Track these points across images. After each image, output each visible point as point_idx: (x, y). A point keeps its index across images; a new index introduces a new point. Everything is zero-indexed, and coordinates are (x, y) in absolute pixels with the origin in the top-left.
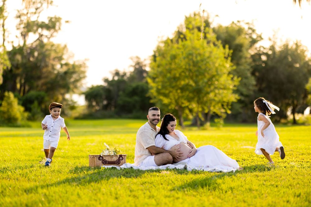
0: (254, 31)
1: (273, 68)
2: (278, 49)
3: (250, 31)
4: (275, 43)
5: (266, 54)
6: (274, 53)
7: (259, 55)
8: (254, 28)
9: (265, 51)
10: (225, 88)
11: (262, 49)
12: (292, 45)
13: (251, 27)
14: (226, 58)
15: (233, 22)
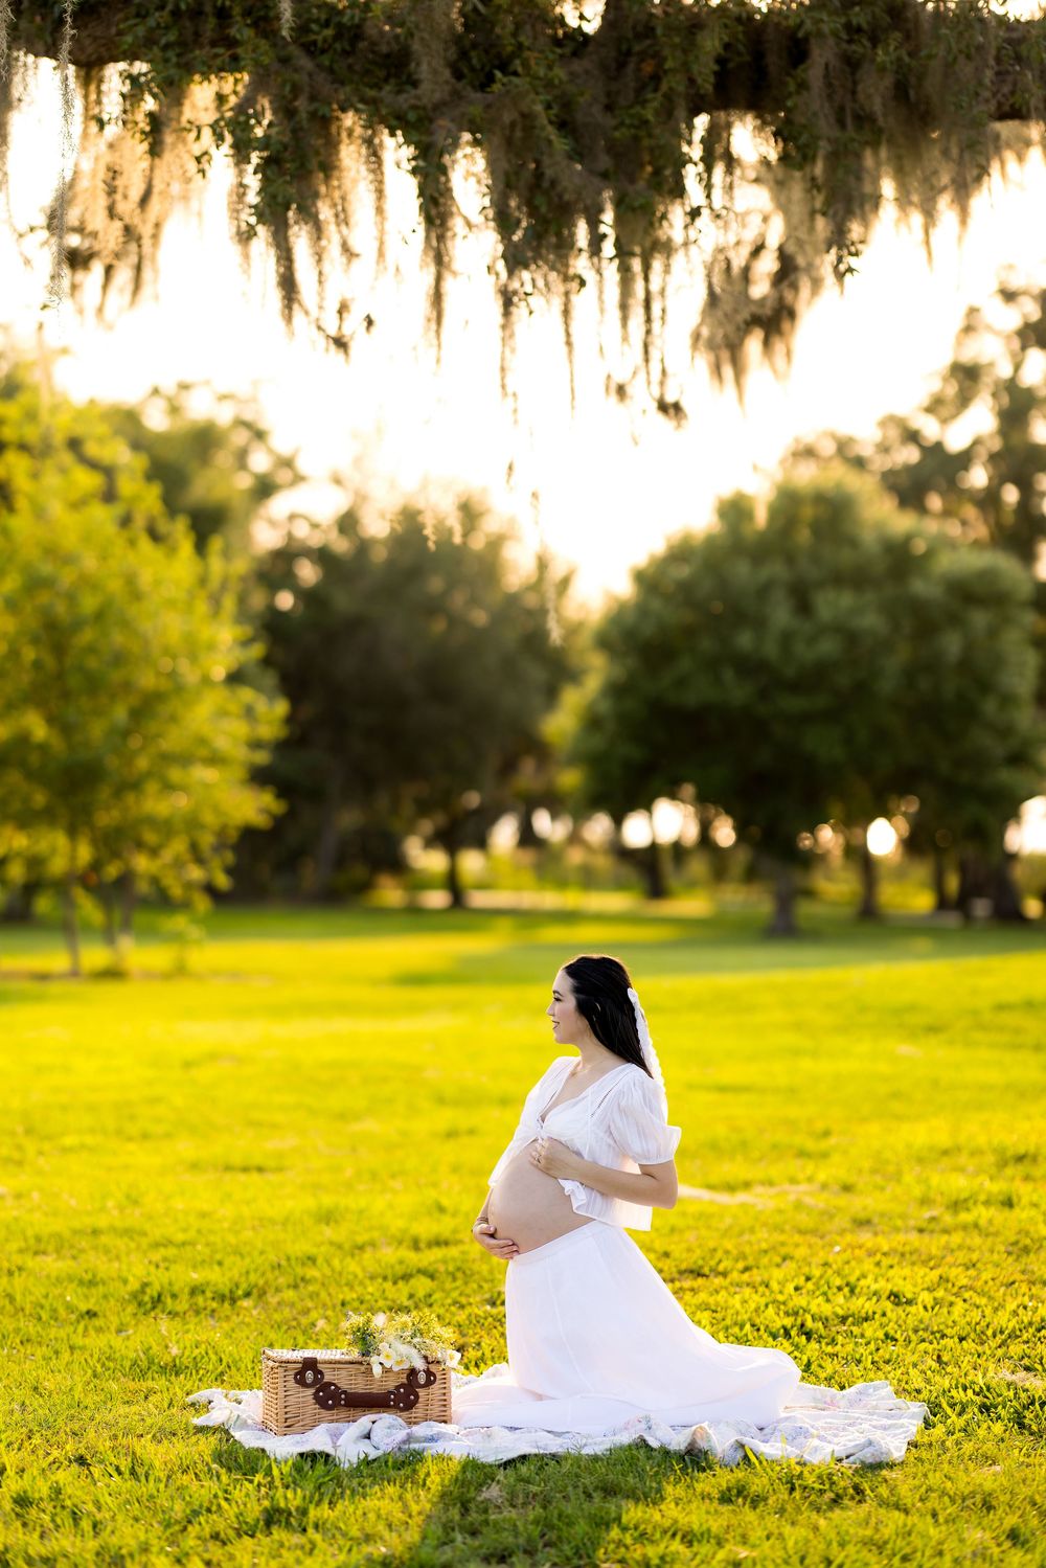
0: (260, 435)
1: (355, 624)
2: (376, 527)
3: (240, 438)
4: (361, 497)
5: (323, 556)
6: (363, 547)
7: (285, 558)
8: (263, 425)
9: (315, 540)
10: (215, 760)
11: (302, 531)
12: (440, 510)
13: (248, 416)
14: (216, 602)
15: (156, 391)
